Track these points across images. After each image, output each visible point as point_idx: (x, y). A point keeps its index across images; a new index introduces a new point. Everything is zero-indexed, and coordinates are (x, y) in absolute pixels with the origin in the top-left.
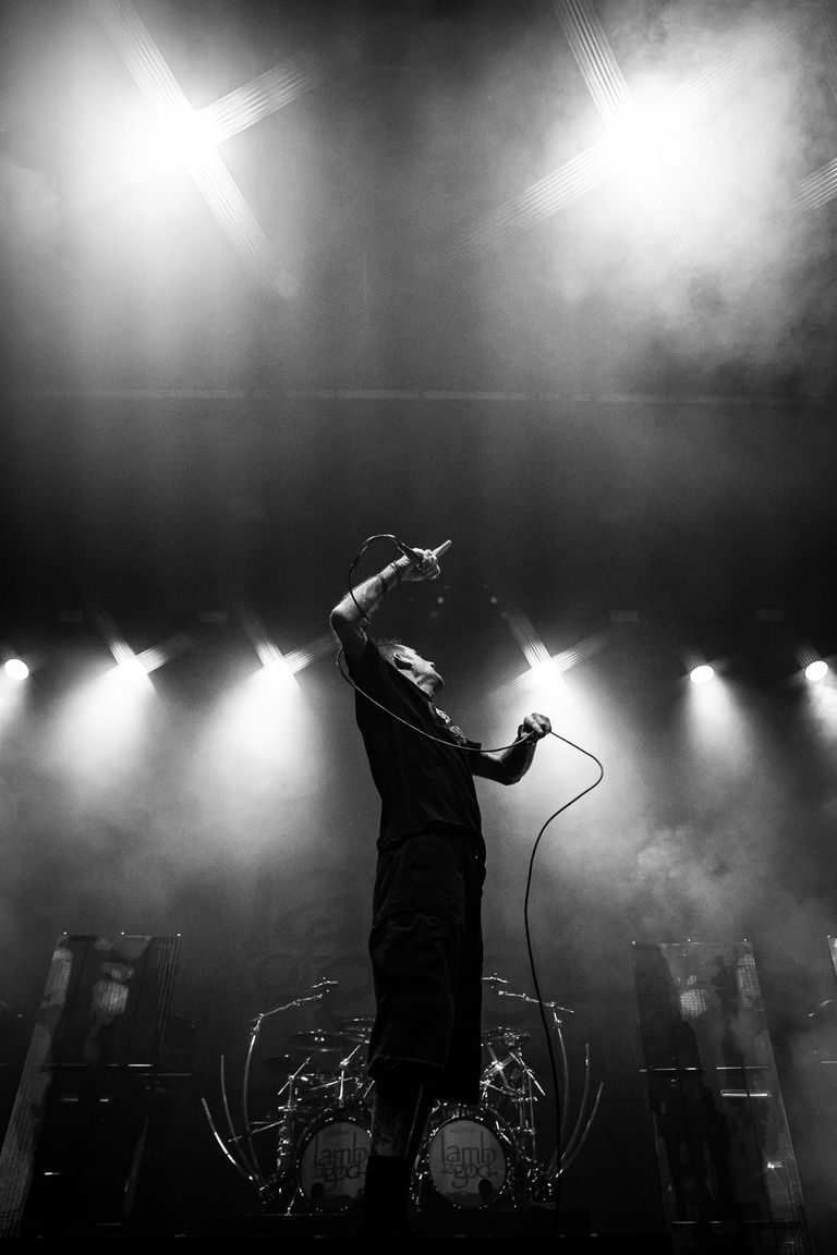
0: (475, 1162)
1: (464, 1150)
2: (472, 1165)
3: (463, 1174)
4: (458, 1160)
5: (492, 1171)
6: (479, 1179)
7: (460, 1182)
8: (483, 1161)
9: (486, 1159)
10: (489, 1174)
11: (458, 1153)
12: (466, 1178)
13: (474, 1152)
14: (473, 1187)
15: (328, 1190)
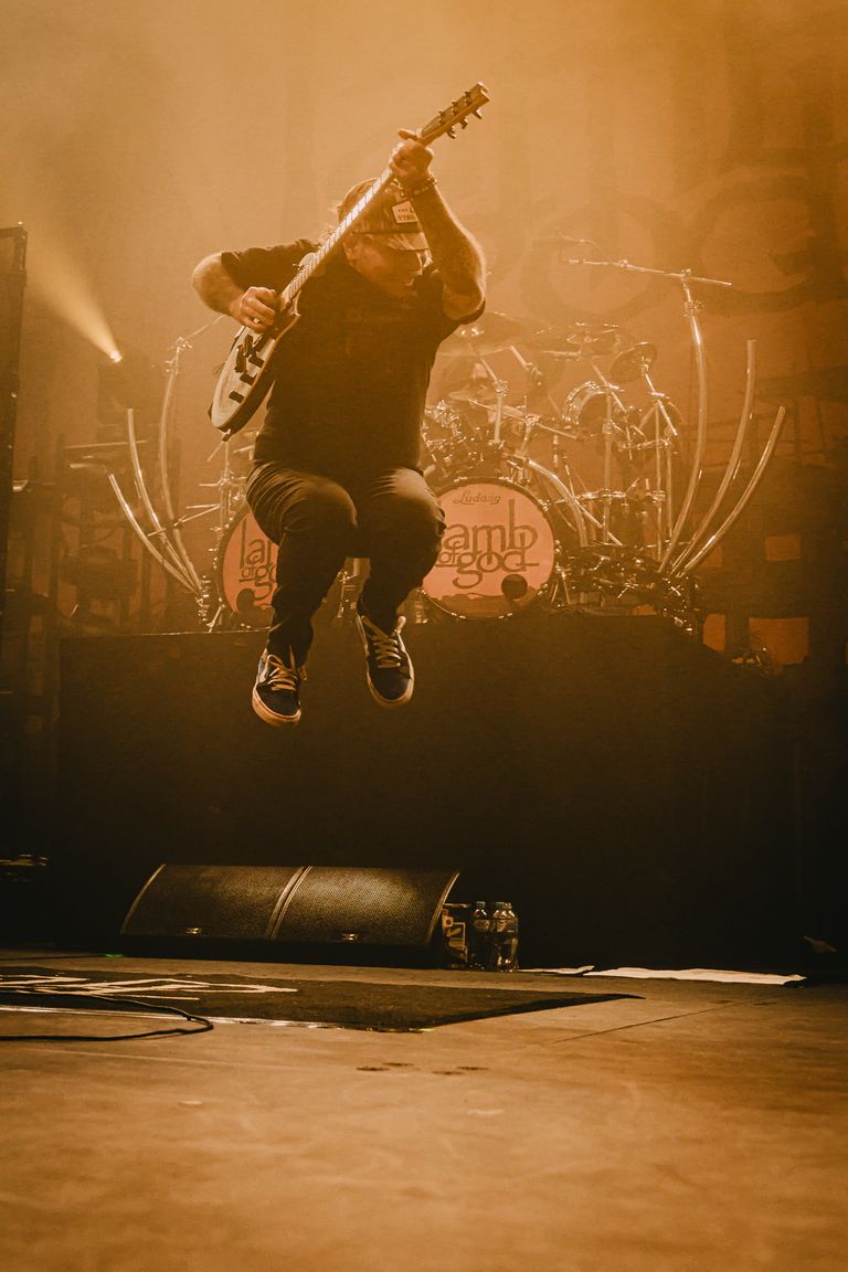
0: (496, 548)
1: (476, 530)
2: (490, 552)
3: (474, 567)
4: (467, 546)
5: (527, 562)
6: (502, 575)
7: (466, 580)
8: (512, 545)
9: (518, 543)
10: (523, 565)
11: (466, 535)
12: (480, 572)
13: (496, 534)
14: (493, 585)
15: (260, 599)
